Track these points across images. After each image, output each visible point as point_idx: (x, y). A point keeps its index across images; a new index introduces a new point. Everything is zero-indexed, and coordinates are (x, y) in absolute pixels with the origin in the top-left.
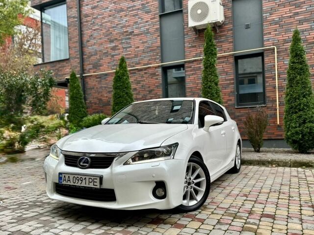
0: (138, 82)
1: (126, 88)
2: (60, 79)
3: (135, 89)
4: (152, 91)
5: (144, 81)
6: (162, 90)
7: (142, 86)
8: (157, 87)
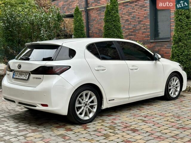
0: (130, 14)
1: (114, 21)
2: (71, 12)
3: (127, 20)
4: (141, 21)
5: (134, 12)
6: (150, 20)
7: (133, 17)
8: (145, 17)
